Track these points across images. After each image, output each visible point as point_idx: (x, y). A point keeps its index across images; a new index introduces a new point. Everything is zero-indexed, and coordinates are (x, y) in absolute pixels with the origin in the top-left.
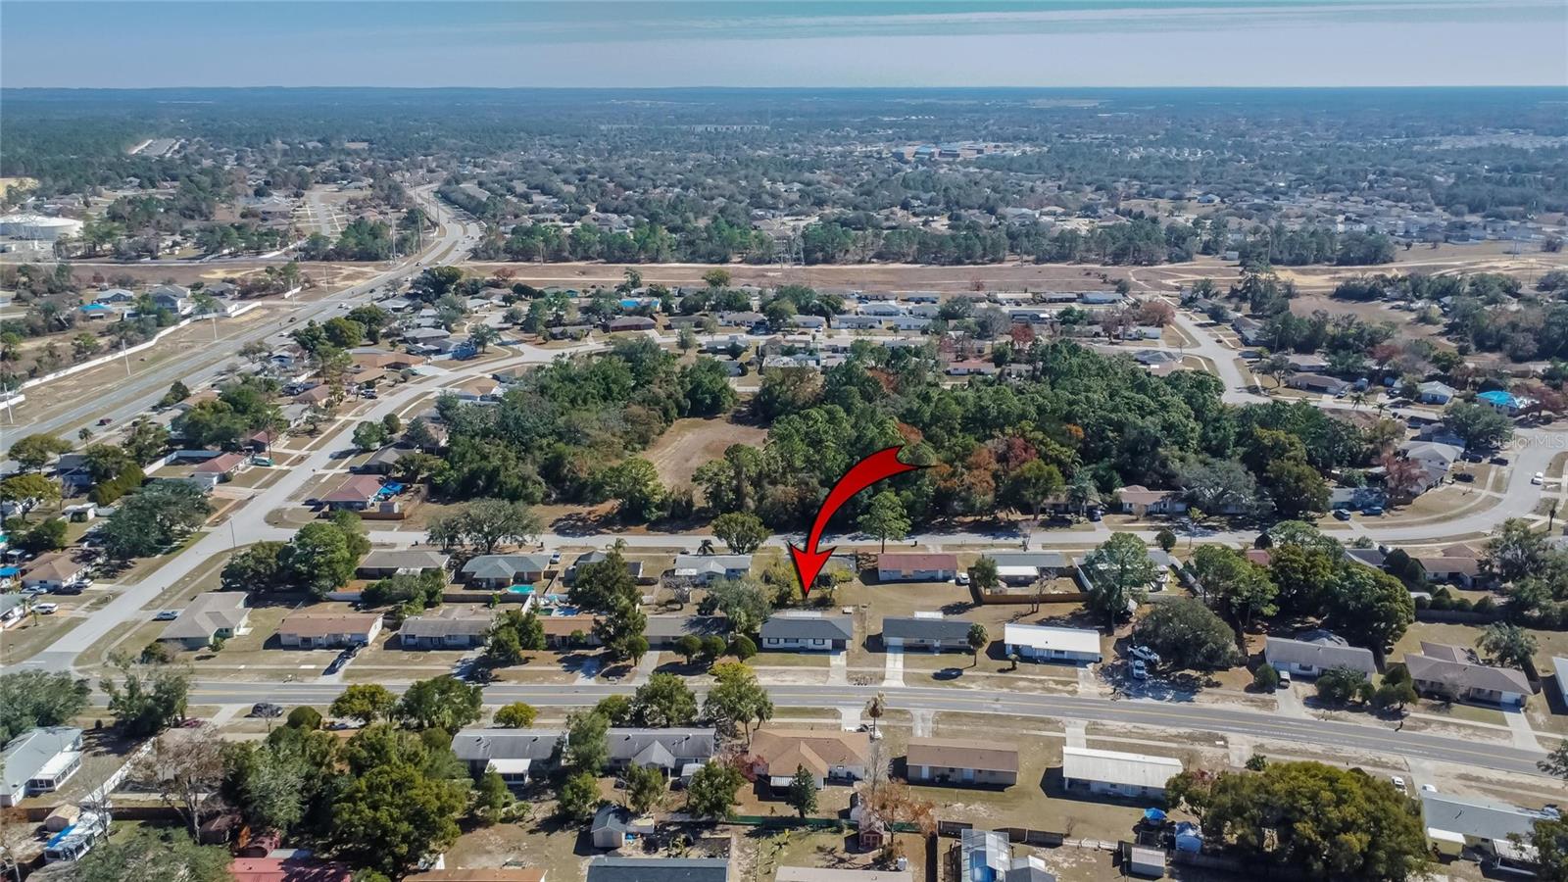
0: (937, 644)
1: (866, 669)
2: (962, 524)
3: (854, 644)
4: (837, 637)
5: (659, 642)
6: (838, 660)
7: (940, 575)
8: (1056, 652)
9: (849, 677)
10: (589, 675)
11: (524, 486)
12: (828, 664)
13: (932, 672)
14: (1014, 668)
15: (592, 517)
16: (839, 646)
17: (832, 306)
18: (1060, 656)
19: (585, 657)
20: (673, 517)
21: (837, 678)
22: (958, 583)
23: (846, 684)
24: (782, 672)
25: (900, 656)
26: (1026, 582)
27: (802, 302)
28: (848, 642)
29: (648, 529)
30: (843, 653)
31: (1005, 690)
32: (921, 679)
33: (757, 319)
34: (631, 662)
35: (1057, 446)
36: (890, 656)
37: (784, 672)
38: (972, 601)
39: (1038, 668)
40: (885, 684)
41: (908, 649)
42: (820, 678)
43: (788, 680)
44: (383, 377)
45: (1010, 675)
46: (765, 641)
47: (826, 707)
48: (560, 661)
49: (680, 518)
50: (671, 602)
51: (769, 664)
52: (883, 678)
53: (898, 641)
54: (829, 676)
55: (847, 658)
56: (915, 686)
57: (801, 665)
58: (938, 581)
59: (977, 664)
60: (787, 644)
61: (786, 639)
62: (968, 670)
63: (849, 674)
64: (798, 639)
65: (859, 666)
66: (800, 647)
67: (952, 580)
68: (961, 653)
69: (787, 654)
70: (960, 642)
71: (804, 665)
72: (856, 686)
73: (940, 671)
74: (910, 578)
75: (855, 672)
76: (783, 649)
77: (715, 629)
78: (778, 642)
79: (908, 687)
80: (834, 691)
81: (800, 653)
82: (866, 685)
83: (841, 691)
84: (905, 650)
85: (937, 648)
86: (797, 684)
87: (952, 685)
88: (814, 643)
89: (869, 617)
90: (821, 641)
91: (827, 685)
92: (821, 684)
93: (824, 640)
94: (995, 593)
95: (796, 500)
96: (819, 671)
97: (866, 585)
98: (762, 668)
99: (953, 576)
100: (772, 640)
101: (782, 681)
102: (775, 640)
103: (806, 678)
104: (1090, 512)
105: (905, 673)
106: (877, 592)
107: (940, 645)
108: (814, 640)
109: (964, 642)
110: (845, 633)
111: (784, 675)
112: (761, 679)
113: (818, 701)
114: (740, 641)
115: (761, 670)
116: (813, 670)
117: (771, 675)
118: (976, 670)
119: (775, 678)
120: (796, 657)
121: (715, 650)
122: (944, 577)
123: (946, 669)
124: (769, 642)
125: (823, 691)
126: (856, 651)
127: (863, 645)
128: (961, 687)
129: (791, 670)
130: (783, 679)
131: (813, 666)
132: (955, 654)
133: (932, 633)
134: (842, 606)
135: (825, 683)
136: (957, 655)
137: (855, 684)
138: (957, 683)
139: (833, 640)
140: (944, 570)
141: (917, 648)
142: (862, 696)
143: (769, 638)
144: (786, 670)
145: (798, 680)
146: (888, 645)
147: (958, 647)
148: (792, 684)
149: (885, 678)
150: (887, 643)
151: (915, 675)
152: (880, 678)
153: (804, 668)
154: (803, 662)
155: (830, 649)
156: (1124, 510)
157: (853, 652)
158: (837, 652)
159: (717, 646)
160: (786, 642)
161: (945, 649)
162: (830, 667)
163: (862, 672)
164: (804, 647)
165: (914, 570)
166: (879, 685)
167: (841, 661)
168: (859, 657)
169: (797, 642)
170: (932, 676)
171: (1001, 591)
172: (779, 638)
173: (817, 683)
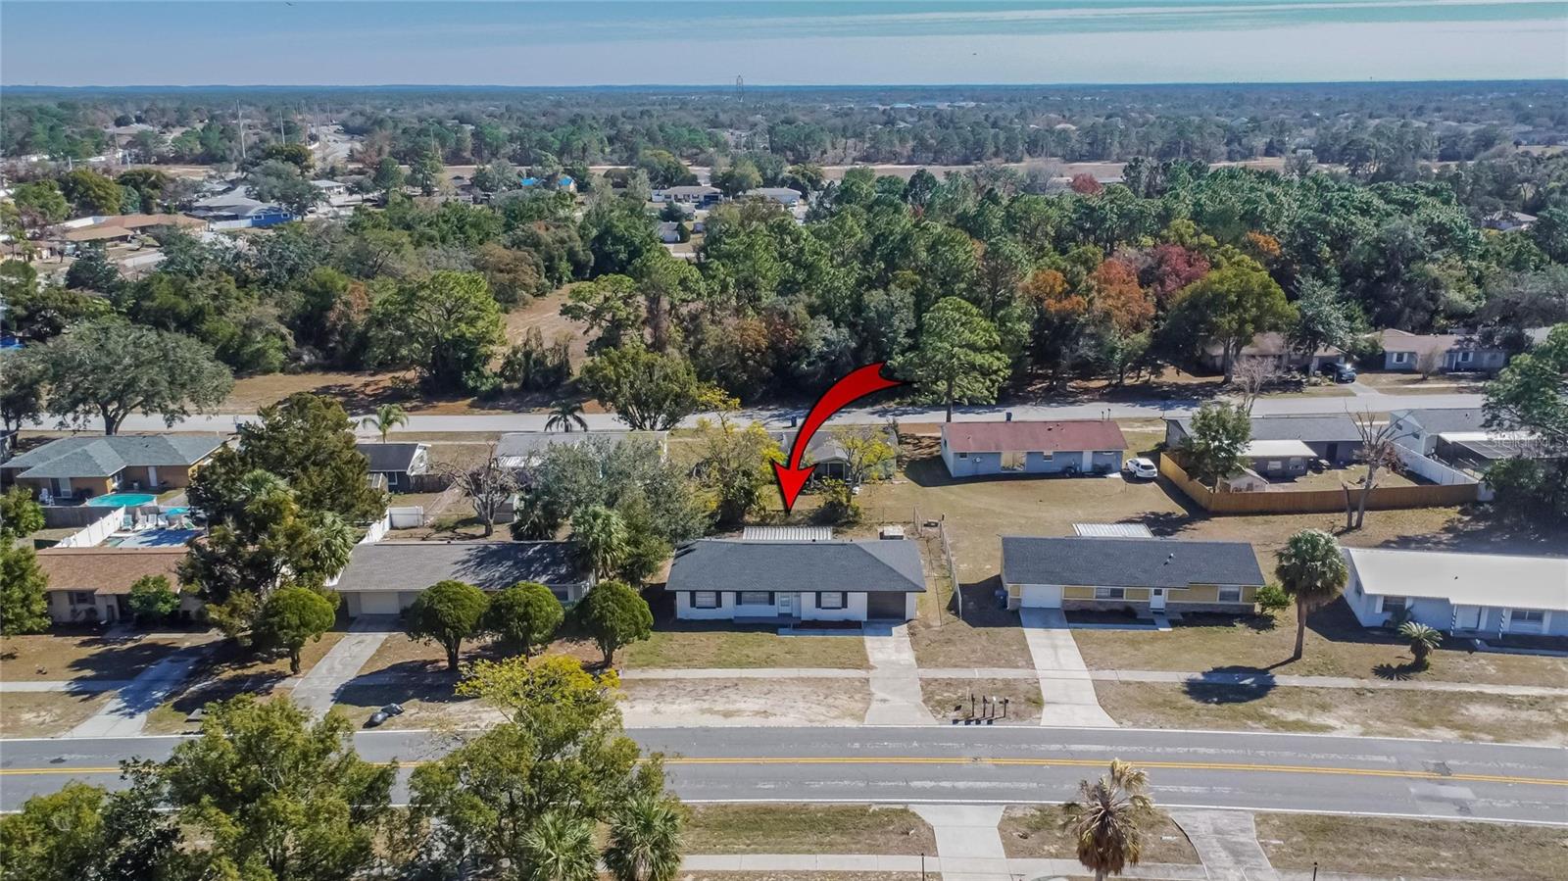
0: (1157, 602)
1: (977, 673)
2: (1087, 391)
3: (927, 606)
4: (884, 586)
5: (393, 607)
6: (889, 650)
7: (1087, 462)
8: (1518, 615)
9: (933, 696)
10: (137, 703)
11: (246, 340)
12: (863, 663)
13: (1178, 677)
14: (1420, 666)
15: (368, 391)
16: (886, 612)
17: (810, 180)
18: (1527, 628)
19: (159, 652)
20: (528, 386)
21: (897, 701)
22: (1130, 477)
23: (926, 720)
24: (724, 686)
25: (1064, 636)
28: (912, 599)
29: (472, 406)
30: (900, 631)
31: (1444, 734)
32: (1153, 701)
33: (706, 193)
34: (283, 665)
35: (1247, 258)
36: (1034, 636)
37: (736, 684)
38: (1181, 511)
39: (1486, 662)
40: (1050, 718)
41: (1077, 616)
42: (843, 700)
43: (747, 711)
44: (124, 239)
45: (1421, 684)
46: (682, 601)
47: (875, 803)
48: (80, 664)
49: (538, 388)
50: (467, 522)
51: (689, 663)
52: (1037, 702)
53: (1047, 595)
54: (868, 697)
55: (914, 644)
56: (1149, 725)
57: (782, 666)
58: (1082, 475)
59: (1298, 655)
60: (743, 606)
61: (739, 594)
62: (1282, 673)
63: (930, 688)
64: (772, 594)
65: (956, 666)
66: (780, 615)
67: (1112, 472)
68: (1239, 626)
69: (742, 634)
70: (1224, 596)
71: (791, 666)
72: (961, 725)
73: (1200, 677)
74: (1020, 470)
75: (949, 684)
76: (730, 620)
77: (544, 572)
78: (719, 604)
79: (1128, 728)
80: (891, 745)
81: (780, 630)
82: (990, 722)
83: (915, 744)
84: (1070, 620)
85: (1158, 613)
86: (772, 722)
87: (1262, 718)
88: (818, 604)
89: (953, 546)
90: (836, 599)
91: (867, 723)
92: (850, 723)
93: (844, 595)
94: (1236, 489)
95: (764, 343)
96: (837, 680)
97: (924, 485)
98: (670, 673)
99: (1114, 466)
100: (701, 599)
101: (727, 715)
102: (711, 599)
103: (801, 704)
104: (1329, 368)
105: (1098, 685)
106: (952, 497)
107: (1167, 604)
108: (819, 594)
109: (1236, 596)
110: (901, 576)
111: (732, 694)
112: (663, 707)
113: (846, 782)
114: (605, 599)
115: (667, 680)
116: (821, 679)
117: (694, 694)
118: (1309, 674)
119: (706, 705)
120: (767, 642)
121: (525, 623)
122: (1094, 466)
123: (1217, 670)
124: (693, 604)
125: (857, 745)
126: (936, 624)
127: (952, 607)
128: (1297, 726)
129: (755, 679)
130: (731, 707)
131: (819, 666)
132: (1215, 628)
133: (1145, 571)
134: (881, 524)
135: (861, 718)
136: (1223, 630)
137: (955, 722)
138: (1273, 711)
139: (870, 594)
140: (1095, 452)
141: (1101, 612)
142: (987, 762)
143: (693, 594)
144: (740, 679)
145: (777, 710)
146: (1023, 605)
147: (1220, 610)
148: (757, 722)
149: (1042, 700)
150: (1019, 600)
151: (1130, 691)
152: (1029, 700)
153: (793, 672)
154: (788, 656)
155: (864, 618)
156: (1388, 365)
157: (928, 627)
158: (883, 626)
159: (530, 609)
160: (739, 601)
161: (1184, 614)
162: (870, 668)
163: (970, 682)
164: (790, 615)
165: (1029, 453)
166: (1031, 723)
167: (898, 650)
168: (949, 641)
169: (772, 601)
170: (1185, 692)
171: (1250, 486)
172: (718, 594)
173: (835, 718)
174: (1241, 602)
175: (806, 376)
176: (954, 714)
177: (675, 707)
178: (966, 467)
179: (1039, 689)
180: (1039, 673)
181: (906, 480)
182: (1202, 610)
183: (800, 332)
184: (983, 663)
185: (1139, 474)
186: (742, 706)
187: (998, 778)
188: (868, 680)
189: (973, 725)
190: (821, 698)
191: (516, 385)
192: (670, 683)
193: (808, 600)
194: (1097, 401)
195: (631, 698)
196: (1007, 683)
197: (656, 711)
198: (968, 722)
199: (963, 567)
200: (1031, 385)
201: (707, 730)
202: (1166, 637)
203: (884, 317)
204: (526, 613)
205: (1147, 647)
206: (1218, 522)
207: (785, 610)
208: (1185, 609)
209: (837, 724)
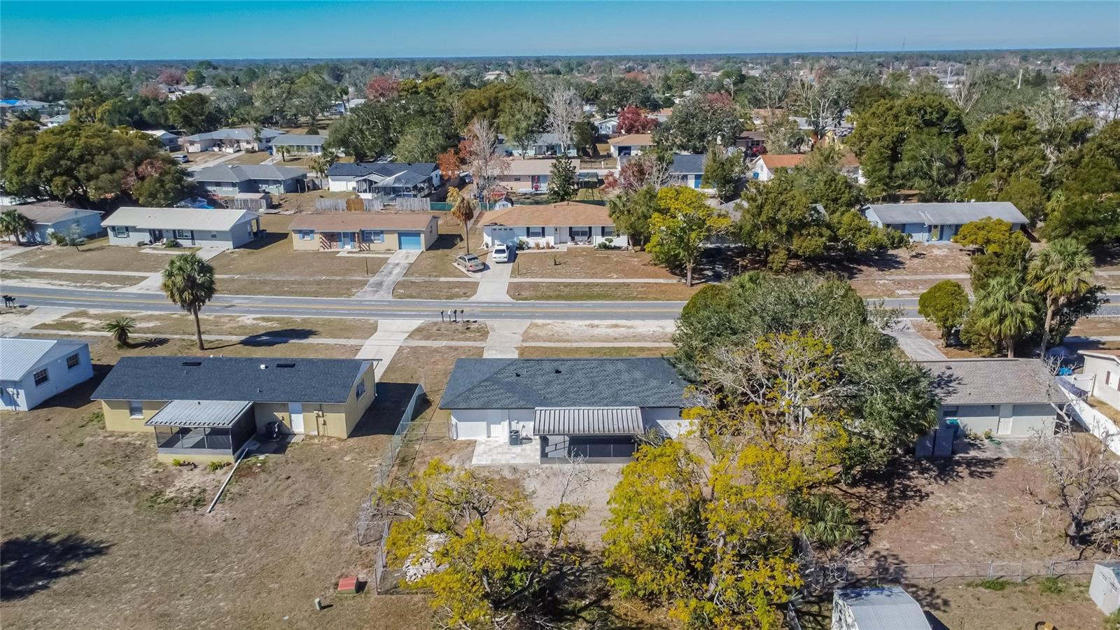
24: (625, 339)
40: (416, 323)
56: (359, 320)
82: (455, 321)
86: (588, 322)
91: (528, 322)
92: (540, 322)
96: (544, 341)
101: (616, 326)
103: (570, 331)
111: (617, 336)
112: (659, 330)
116: (556, 342)
119: (632, 330)
129: (602, 342)
135: (532, 324)
137: (475, 322)
144: (614, 342)
145: (585, 328)
148: (596, 322)
149: (410, 334)
153: (575, 345)
162: (518, 348)
173: (549, 324)
176: (474, 324)
179: (408, 337)
180: (400, 343)
184: (435, 351)
186: (608, 330)
188: (523, 341)
190: (556, 335)
196: (427, 339)
201: (627, 319)
209: (547, 321)
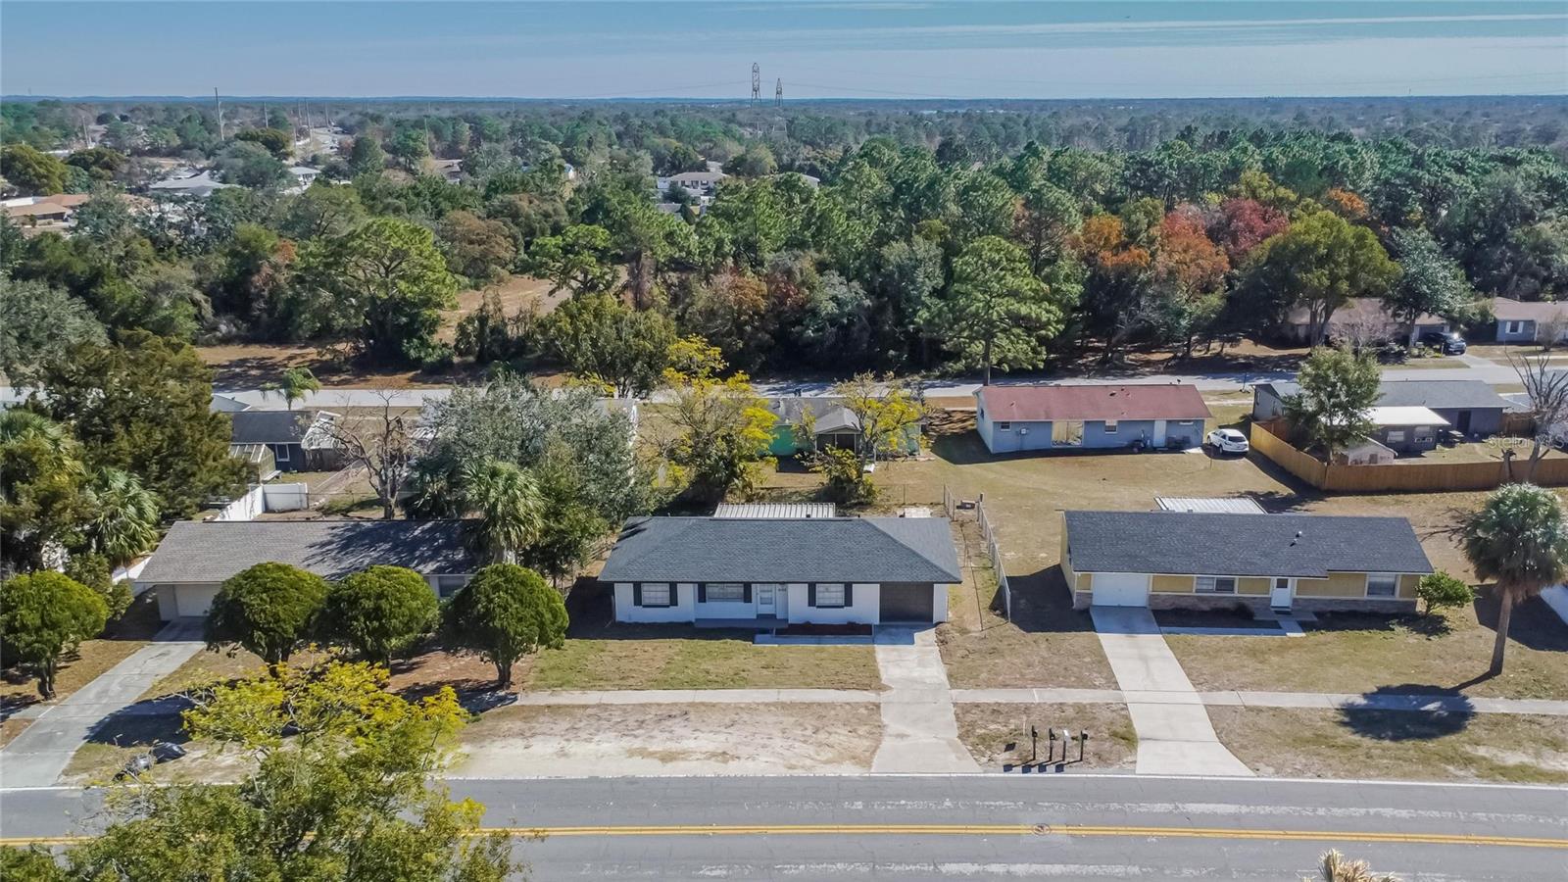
0: (1281, 598)
1: (1036, 696)
2: (1148, 363)
3: (963, 604)
4: (902, 576)
6: (909, 663)
7: (1159, 434)
9: (973, 729)
11: (150, 305)
12: (871, 681)
13: (1327, 701)
16: (906, 613)
20: (482, 358)
21: (920, 737)
22: (1214, 451)
23: (963, 765)
24: (668, 715)
25: (1155, 644)
26: (1410, 442)
27: (785, 158)
28: (941, 594)
29: (412, 380)
30: (925, 638)
32: (1299, 737)
34: (35, 686)
35: (1331, 213)
36: (1113, 644)
37: (684, 712)
38: (1285, 491)
40: (1149, 762)
41: (1170, 616)
42: (840, 736)
43: (697, 753)
46: (623, 596)
50: (366, 504)
51: (623, 682)
52: (1127, 739)
53: (1127, 587)
54: (878, 731)
55: (946, 656)
56: (1300, 773)
57: (756, 686)
58: (1154, 450)
59: (1496, 668)
60: (709, 604)
61: (702, 587)
62: (1479, 694)
63: (969, 718)
64: (747, 586)
65: (1006, 686)
66: (758, 616)
67: (1190, 447)
68: (1398, 629)
69: (703, 642)
70: (1373, 589)
71: (767, 685)
72: (1017, 773)
73: (1360, 701)
74: (1077, 443)
75: (996, 711)
76: (689, 624)
77: (432, 558)
78: (674, 601)
79: (1268, 777)
80: (911, 805)
81: (758, 637)
82: (1060, 768)
83: (948, 803)
84: (1161, 623)
85: (1283, 612)
86: (733, 769)
87: (1468, 761)
88: (812, 602)
89: (995, 531)
90: (836, 594)
91: (880, 768)
92: (849, 771)
93: (848, 587)
94: (1356, 462)
95: (763, 304)
96: (832, 705)
97: (955, 462)
98: (593, 697)
99: (1193, 439)
100: (650, 594)
101: (667, 757)
102: (660, 594)
103: (778, 742)
104: (1432, 338)
105: (1215, 713)
106: (991, 476)
107: (1295, 601)
108: (812, 587)
109: (1391, 589)
110: (927, 562)
111: (678, 727)
112: (573, 747)
113: (840, 866)
114: (496, 588)
115: (585, 707)
116: (809, 705)
117: (621, 727)
118: (1519, 695)
119: (637, 744)
120: (739, 653)
121: (376, 624)
122: (1169, 440)
123: (1384, 691)
124: (638, 601)
125: (859, 805)
126: (975, 628)
127: (997, 605)
128: (1522, 773)
129: (714, 705)
130: (672, 746)
131: (809, 686)
132: (1365, 633)
133: (1265, 555)
134: (902, 505)
135: (867, 763)
136: (1377, 636)
137: (1008, 768)
138: (1482, 751)
139: (885, 588)
140: (1169, 422)
141: (1203, 613)
142: (1060, 832)
143: (637, 587)
144: (691, 705)
145: (743, 751)
146: (1094, 603)
147: (1369, 608)
148: (711, 770)
149: (1134, 735)
150: (1090, 596)
151: (1263, 721)
152: (1114, 734)
153: (770, 695)
154: (765, 672)
155: (875, 619)
156: (1500, 336)
157: (964, 631)
158: (901, 630)
159: (384, 604)
160: (702, 597)
161: (1318, 614)
162: (882, 688)
163: (1027, 709)
164: (773, 616)
165: (1087, 423)
166: (1122, 771)
167: (922, 663)
168: (994, 651)
169: (747, 598)
170: (1343, 724)
171: (1373, 458)
172: (673, 586)
173: (827, 762)
174: (1397, 597)
175: (811, 343)
176: (1004, 757)
177: (592, 746)
178: (1009, 440)
179: (1127, 717)
180: (1128, 696)
181: (934, 457)
182: (1343, 608)
183: (807, 292)
184: (1044, 681)
185: (1226, 448)
186: (689, 744)
187: (1078, 859)
188: (878, 706)
189: (1034, 774)
190: (809, 732)
191: (471, 359)
192: (589, 711)
193: (798, 595)
194: (1162, 373)
195: (528, 734)
196: (1080, 709)
197: (563, 754)
198: (1027, 769)
199: (1010, 555)
200: (1081, 358)
201: (632, 781)
202: (1298, 645)
203: (906, 272)
204: (378, 608)
205: (1274, 659)
206: (1337, 502)
207: (766, 609)
208: (1320, 607)
209: (830, 771)
